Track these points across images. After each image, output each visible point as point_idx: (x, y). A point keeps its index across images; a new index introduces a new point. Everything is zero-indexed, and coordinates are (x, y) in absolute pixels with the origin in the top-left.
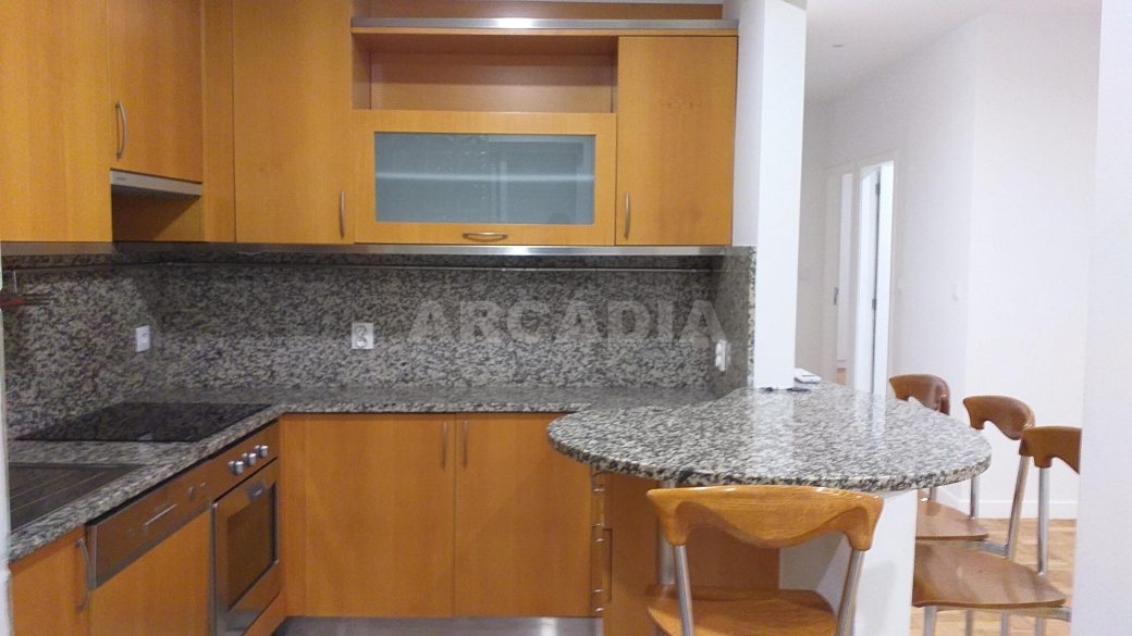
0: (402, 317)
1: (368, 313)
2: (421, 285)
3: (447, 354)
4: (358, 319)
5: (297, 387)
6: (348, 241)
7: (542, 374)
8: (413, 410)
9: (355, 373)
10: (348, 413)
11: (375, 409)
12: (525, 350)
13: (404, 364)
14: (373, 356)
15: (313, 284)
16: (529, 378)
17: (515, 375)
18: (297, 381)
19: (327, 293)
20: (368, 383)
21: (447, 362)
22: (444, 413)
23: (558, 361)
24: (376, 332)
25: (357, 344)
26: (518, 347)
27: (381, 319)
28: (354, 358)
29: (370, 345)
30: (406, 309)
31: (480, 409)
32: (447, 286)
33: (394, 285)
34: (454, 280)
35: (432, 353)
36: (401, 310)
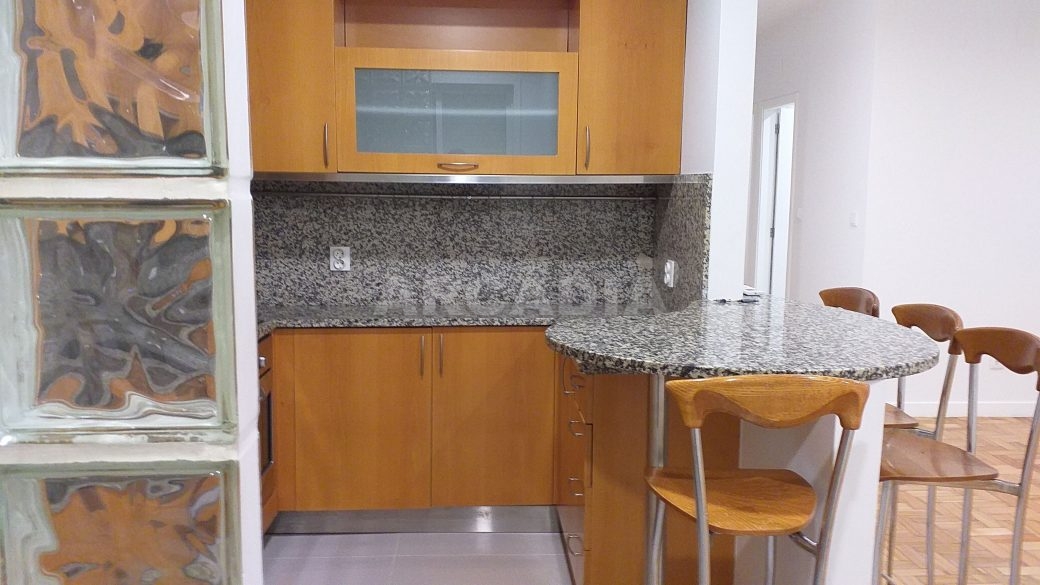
0: (376, 242)
1: (344, 237)
2: (393, 212)
3: (417, 275)
4: (335, 243)
5: (281, 305)
6: (331, 169)
7: (504, 293)
8: (395, 325)
9: (334, 293)
10: (335, 327)
11: (360, 324)
12: (488, 271)
13: (378, 285)
14: (350, 276)
15: (293, 210)
16: (492, 296)
17: (480, 294)
18: (280, 300)
19: (306, 219)
20: (345, 302)
21: (417, 283)
22: (422, 327)
23: (518, 281)
24: (352, 255)
25: (335, 265)
26: (482, 269)
27: (357, 244)
28: (333, 279)
29: (347, 267)
30: (379, 234)
31: (455, 323)
32: (417, 213)
33: (368, 213)
34: (423, 207)
35: (404, 275)
36: (375, 235)
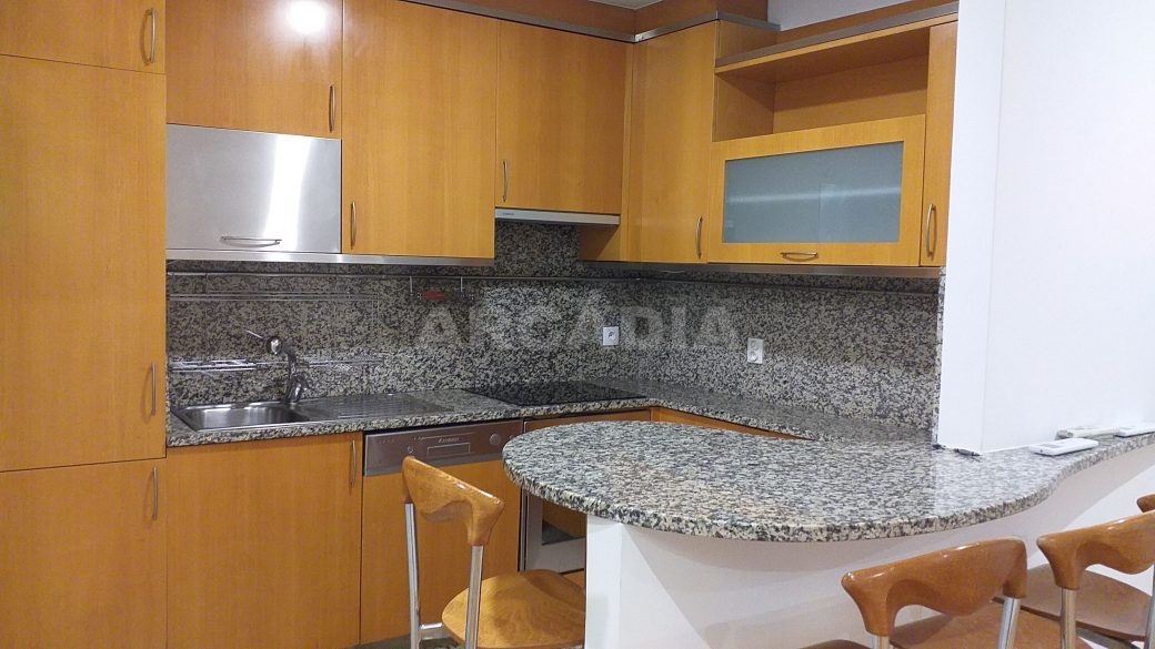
0: (785, 336)
1: (761, 329)
2: (801, 305)
3: (819, 378)
4: (753, 335)
5: (711, 390)
6: (703, 261)
7: (905, 412)
8: (735, 421)
9: (750, 386)
10: (692, 413)
11: (710, 414)
12: (889, 383)
13: (785, 382)
14: (762, 370)
15: (726, 300)
16: (892, 414)
17: (878, 409)
18: (712, 386)
19: (734, 308)
20: (758, 396)
21: (819, 386)
22: (756, 428)
23: (921, 400)
24: (765, 348)
25: (751, 358)
26: (882, 378)
27: (770, 336)
28: (750, 371)
29: (760, 361)
30: (789, 328)
31: (784, 431)
32: (822, 308)
33: (780, 306)
34: (829, 302)
35: (807, 375)
36: (785, 329)
